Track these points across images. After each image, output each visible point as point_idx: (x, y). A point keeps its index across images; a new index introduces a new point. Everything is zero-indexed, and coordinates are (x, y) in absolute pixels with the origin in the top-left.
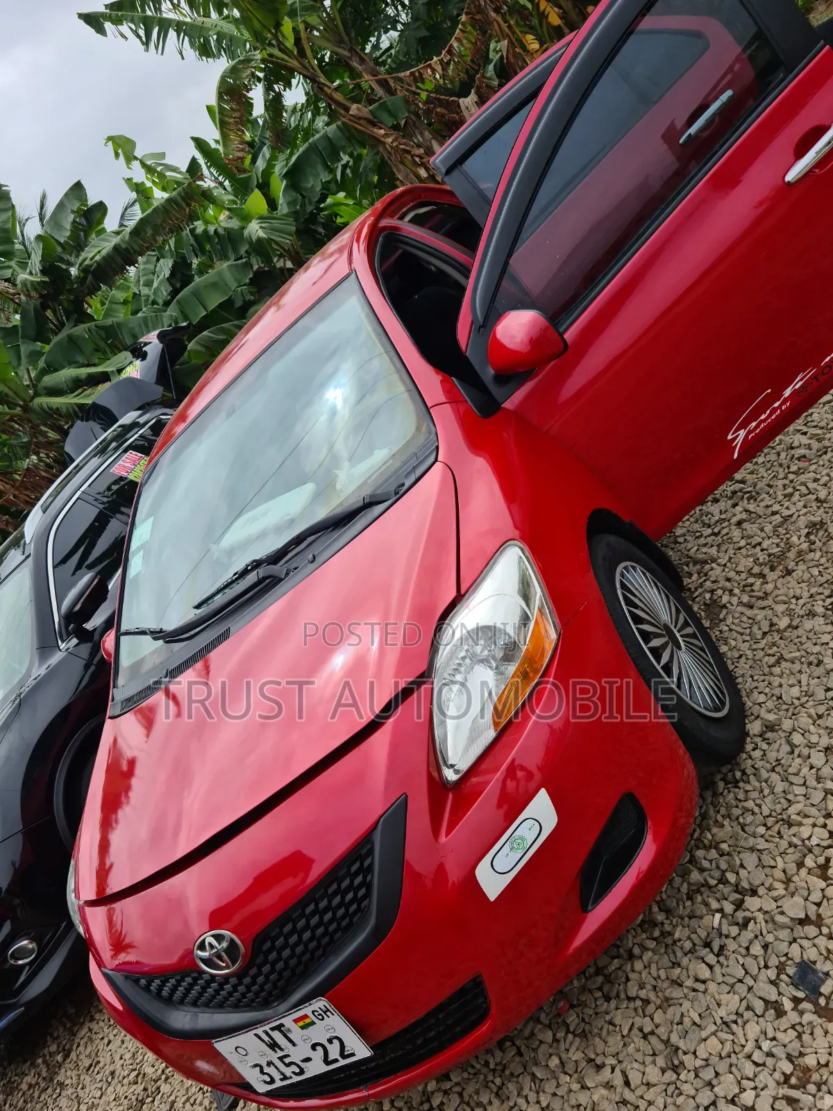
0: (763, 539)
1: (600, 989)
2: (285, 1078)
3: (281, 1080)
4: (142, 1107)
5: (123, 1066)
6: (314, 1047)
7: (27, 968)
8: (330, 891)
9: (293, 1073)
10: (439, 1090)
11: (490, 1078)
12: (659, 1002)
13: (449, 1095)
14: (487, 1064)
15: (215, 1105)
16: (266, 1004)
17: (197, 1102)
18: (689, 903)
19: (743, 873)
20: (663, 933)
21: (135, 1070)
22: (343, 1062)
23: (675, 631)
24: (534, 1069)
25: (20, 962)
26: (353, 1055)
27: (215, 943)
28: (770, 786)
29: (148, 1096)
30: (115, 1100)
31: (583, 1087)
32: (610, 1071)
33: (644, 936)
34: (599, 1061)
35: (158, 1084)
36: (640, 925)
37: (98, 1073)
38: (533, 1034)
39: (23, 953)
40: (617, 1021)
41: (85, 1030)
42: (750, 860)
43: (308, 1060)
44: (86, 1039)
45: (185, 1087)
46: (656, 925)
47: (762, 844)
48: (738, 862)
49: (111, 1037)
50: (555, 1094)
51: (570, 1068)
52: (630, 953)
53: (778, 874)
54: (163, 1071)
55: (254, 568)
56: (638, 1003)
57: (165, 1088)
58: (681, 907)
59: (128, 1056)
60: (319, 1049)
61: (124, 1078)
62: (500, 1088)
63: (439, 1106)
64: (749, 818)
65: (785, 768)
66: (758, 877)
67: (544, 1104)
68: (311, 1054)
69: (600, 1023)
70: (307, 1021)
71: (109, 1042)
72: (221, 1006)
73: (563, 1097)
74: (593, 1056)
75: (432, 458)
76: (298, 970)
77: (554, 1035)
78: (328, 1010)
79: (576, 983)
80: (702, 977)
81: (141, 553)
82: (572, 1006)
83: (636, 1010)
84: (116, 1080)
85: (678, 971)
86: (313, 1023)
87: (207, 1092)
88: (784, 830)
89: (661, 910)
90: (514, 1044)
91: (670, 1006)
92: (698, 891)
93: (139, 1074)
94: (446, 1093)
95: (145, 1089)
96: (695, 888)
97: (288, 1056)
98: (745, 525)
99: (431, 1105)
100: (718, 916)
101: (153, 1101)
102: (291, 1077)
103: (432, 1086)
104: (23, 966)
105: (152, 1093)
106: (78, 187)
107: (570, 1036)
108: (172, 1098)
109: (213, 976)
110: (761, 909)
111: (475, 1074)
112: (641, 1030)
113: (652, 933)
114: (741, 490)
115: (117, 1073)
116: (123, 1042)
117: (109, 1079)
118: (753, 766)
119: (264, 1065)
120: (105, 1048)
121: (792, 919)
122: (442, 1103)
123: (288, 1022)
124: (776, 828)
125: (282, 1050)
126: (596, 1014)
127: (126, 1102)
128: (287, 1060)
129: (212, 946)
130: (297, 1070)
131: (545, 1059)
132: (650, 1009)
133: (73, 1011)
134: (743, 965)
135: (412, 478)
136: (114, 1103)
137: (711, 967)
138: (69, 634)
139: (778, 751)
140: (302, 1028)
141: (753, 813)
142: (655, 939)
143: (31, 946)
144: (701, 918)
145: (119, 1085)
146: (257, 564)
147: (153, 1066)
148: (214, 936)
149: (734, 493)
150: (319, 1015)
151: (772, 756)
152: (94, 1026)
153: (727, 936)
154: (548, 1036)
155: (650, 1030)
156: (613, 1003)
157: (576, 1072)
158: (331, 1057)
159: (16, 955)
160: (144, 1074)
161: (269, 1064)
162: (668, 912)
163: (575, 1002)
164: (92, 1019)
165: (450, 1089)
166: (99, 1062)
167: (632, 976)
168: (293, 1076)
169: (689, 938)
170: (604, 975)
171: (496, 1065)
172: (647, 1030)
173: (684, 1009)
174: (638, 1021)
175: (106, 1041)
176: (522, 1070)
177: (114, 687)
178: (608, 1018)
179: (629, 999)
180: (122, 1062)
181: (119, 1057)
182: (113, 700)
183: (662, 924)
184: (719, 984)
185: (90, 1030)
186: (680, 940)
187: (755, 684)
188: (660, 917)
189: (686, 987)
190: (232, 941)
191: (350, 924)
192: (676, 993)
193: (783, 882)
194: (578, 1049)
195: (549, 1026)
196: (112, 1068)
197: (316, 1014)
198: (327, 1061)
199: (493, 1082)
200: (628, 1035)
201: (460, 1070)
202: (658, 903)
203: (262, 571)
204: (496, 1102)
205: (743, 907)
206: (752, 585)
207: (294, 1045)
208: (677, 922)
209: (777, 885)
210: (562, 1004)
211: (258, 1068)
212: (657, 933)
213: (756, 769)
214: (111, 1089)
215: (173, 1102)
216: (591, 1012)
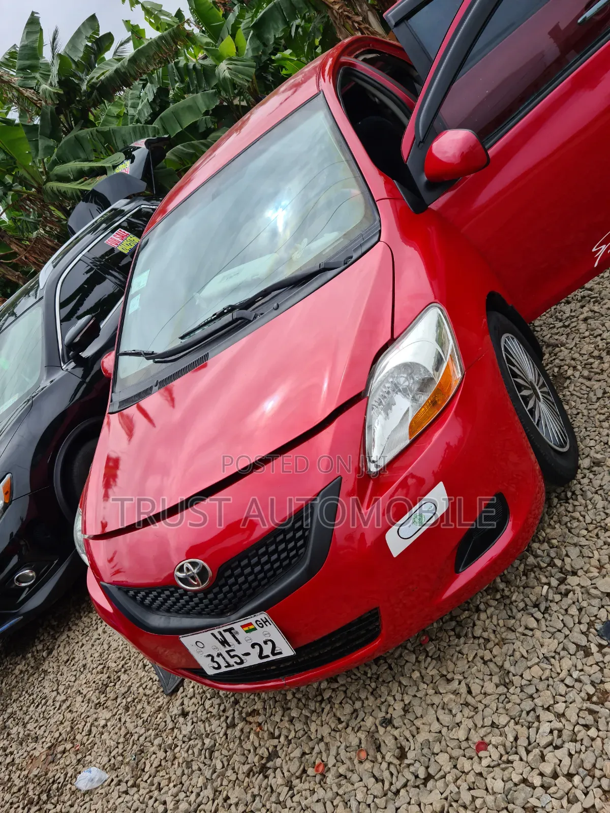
0: (603, 331)
1: (453, 630)
2: (229, 665)
3: (226, 667)
4: (106, 689)
5: (92, 661)
6: (253, 646)
7: (27, 589)
8: (278, 539)
9: (236, 662)
10: (329, 688)
11: (368, 682)
12: (497, 641)
13: (336, 692)
14: (366, 673)
15: (162, 689)
16: (221, 614)
17: (148, 687)
18: (524, 578)
19: (567, 560)
20: (502, 597)
21: (102, 664)
22: (272, 658)
23: (537, 388)
24: (401, 678)
25: (23, 585)
26: (281, 653)
27: (190, 567)
28: (593, 504)
29: (111, 682)
30: (85, 683)
31: (436, 693)
32: (458, 683)
33: (489, 597)
34: (449, 676)
35: (119, 674)
36: (486, 591)
37: (73, 665)
38: (401, 656)
39: (25, 578)
40: (465, 651)
41: (64, 637)
42: (574, 552)
43: (247, 654)
44: (65, 642)
45: (139, 677)
46: (497, 591)
47: (583, 542)
48: (564, 553)
49: (84, 641)
50: (415, 696)
51: (427, 679)
52: (478, 610)
53: (594, 562)
54: (123, 666)
55: (229, 312)
56: (481, 641)
57: (124, 677)
58: (518, 580)
59: (96, 655)
60: (257, 647)
61: (93, 669)
62: (374, 690)
63: (328, 699)
64: (575, 524)
65: (606, 492)
66: (579, 563)
67: (407, 702)
68: (250, 650)
69: (452, 651)
70: (251, 627)
71: (83, 645)
72: (188, 614)
73: (421, 698)
74: (445, 673)
75: (376, 239)
76: (248, 592)
77: (417, 658)
78: (267, 621)
79: (435, 625)
80: (531, 626)
81: (138, 297)
82: (432, 640)
83: (479, 645)
84: (87, 670)
85: (513, 621)
86: (255, 629)
87: (156, 680)
88: (602, 534)
89: (502, 581)
90: (386, 662)
91: (505, 644)
92: (532, 570)
93: (104, 667)
94: (334, 690)
95: (109, 677)
96: (529, 568)
97: (233, 650)
98: (589, 321)
99: (323, 698)
100: (546, 587)
101: (115, 685)
102: (233, 666)
103: (324, 685)
104: (25, 587)
105: (114, 680)
106: (93, 18)
107: (429, 659)
108: (129, 684)
109: (186, 591)
110: (579, 585)
111: (356, 680)
112: (482, 658)
113: (495, 596)
114: (588, 296)
115: (88, 666)
116: (93, 645)
117: (82, 670)
118: (581, 489)
119: (215, 655)
120: (79, 649)
121: (602, 592)
122: (331, 697)
123: (237, 627)
124: (596, 531)
125: (229, 646)
126: (449, 646)
127: (94, 685)
128: (232, 653)
129: (188, 570)
130: (239, 661)
131: (409, 672)
132: (489, 645)
133: (56, 623)
134: (562, 620)
135: (359, 253)
136: (85, 685)
137: (538, 620)
138: (69, 359)
139: (602, 480)
140: (247, 632)
141: (579, 521)
142: (497, 600)
143: (31, 574)
144: (533, 588)
145: (90, 674)
146: (232, 309)
147: (115, 662)
148: (190, 563)
149: (583, 297)
150: (260, 624)
151: (597, 483)
152: (72, 634)
153: (551, 601)
154: (413, 658)
155: (489, 658)
156: (462, 640)
157: (432, 682)
158: (265, 654)
159: (21, 579)
160: (108, 668)
161: (219, 655)
162: (508, 583)
163: (434, 638)
164: (70, 629)
165: (338, 688)
166: (74, 658)
167: (478, 622)
168: (235, 664)
169: (523, 600)
170: (457, 621)
171: (372, 674)
172: (486, 658)
173: (515, 646)
174: (481, 652)
175: (80, 644)
176: (392, 679)
177: (113, 392)
178: (458, 649)
179: (474, 637)
180: (92, 658)
181: (89, 655)
182: (111, 401)
183: (503, 590)
184: (543, 632)
185: (68, 637)
186: (516, 601)
187: (588, 433)
188: (502, 586)
189: (518, 632)
190: (204, 567)
191: (290, 564)
192: (511, 636)
193: (597, 568)
194: (434, 668)
195: (414, 652)
196: (84, 662)
197: (258, 623)
198: (261, 657)
199: (369, 685)
200: (472, 661)
201: (345, 677)
202: (501, 577)
203: (236, 314)
204: (371, 698)
205: (566, 582)
206: (591, 364)
207: (239, 643)
208: (514, 590)
209: (592, 569)
210: (424, 638)
211: (210, 658)
212: (498, 596)
213: (583, 491)
214: (83, 676)
215: (130, 687)
216: (445, 644)
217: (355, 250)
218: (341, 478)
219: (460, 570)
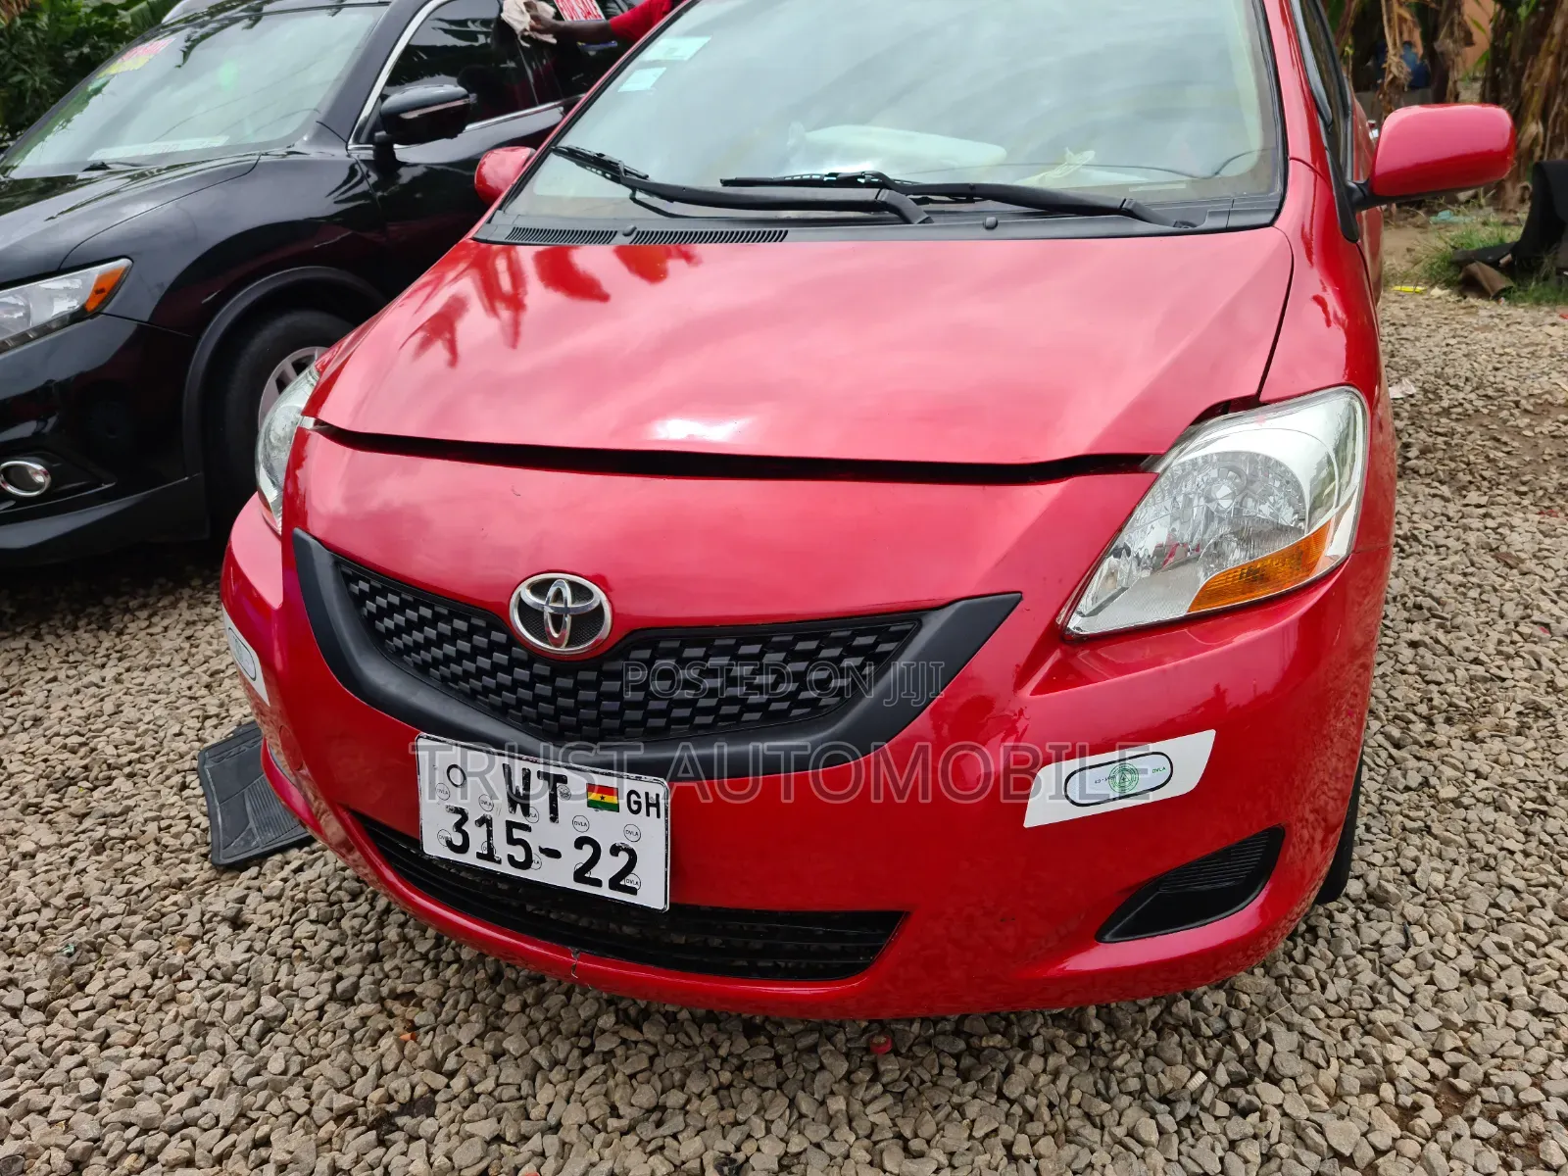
0: (1448, 681)
1: (957, 1057)
2: (489, 856)
3: (480, 856)
5: (61, 719)
6: (580, 843)
7: (12, 503)
8: (801, 646)
9: (511, 859)
10: (615, 1033)
11: (715, 1064)
12: (1052, 1127)
13: (628, 1049)
14: (714, 1045)
15: (204, 850)
16: (557, 737)
17: (173, 830)
18: (1152, 1034)
19: (1264, 1048)
20: (1090, 1046)
21: (83, 735)
22: (605, 891)
24: (800, 1094)
25: (10, 489)
26: (633, 891)
27: (567, 593)
28: (1349, 969)
29: (86, 779)
30: (23, 753)
31: (871, 1163)
32: (934, 1168)
33: (1061, 1032)
34: (916, 1145)
35: (114, 773)
36: (1054, 1017)
37: (12, 706)
38: (813, 1049)
39: (21, 478)
40: (972, 1111)
41: (19, 644)
42: (1285, 1040)
43: (554, 854)
44: (12, 655)
45: (160, 802)
46: (1082, 1030)
47: (1311, 1029)
48: (1264, 1030)
49: (62, 675)
50: (818, 1146)
51: (863, 1128)
52: (1025, 1043)
53: (1328, 1077)
54: (130, 763)
55: (869, 185)
56: (1017, 1109)
57: (121, 784)
58: (1140, 1032)
59: (77, 713)
60: (588, 851)
61: (57, 734)
62: (722, 1087)
63: (604, 1053)
64: (1302, 988)
65: (1386, 959)
66: (1289, 1065)
67: (793, 1149)
68: (566, 847)
69: (941, 1098)
70: (608, 799)
71: (54, 679)
72: (470, 698)
73: (832, 1158)
74: (908, 1133)
75: (1267, 218)
76: (654, 722)
77: (849, 1073)
78: (657, 805)
79: (916, 1027)
80: (1145, 1136)
81: (660, 71)
82: (897, 1053)
83: (1008, 1115)
84: (40, 731)
85: (1106, 1107)
86: (615, 808)
87: (198, 826)
88: (1355, 1033)
89: (1098, 1016)
90: (771, 1045)
91: (1071, 1142)
92: (1176, 1029)
93: (84, 744)
94: (624, 1042)
95: (86, 768)
96: (1172, 1021)
97: (527, 828)
98: (1422, 650)
99: (593, 1046)
100: (1201, 1077)
101: (92, 790)
102: (499, 862)
103: (607, 1021)
104: (11, 496)
105: (97, 779)
107: (878, 1088)
108: (131, 802)
110: (1280, 1106)
111: (686, 1047)
112: (1008, 1146)
113: (1074, 1037)
114: (1430, 609)
115: (47, 724)
116: (77, 692)
117: (28, 724)
118: (1331, 930)
119: (473, 817)
120: (42, 683)
121: (1330, 1146)
122: (611, 1053)
124: (1344, 1023)
125: (526, 812)
126: (935, 1084)
127: (43, 765)
128: (517, 834)
129: (558, 596)
130: (520, 856)
131: (822, 1092)
132: (1035, 1128)
133: (11, 611)
134: (1221, 1160)
136: (21, 757)
137: (1162, 1132)
139: (1383, 934)
140: (591, 804)
141: (1309, 983)
142: (1077, 1047)
143: (40, 479)
144: (1170, 1063)
145: (43, 740)
146: (882, 182)
147: (116, 747)
148: (572, 584)
149: (1419, 607)
150: (636, 802)
151: (1370, 933)
152: (37, 648)
153: (1203, 1109)
154: (843, 1067)
155: (1024, 1153)
156: (971, 1087)
157: (868, 1137)
158: (594, 874)
159: (12, 476)
160: (93, 750)
161: (485, 821)
162: (1112, 1026)
163: (903, 1051)
164: (38, 637)
165: (636, 1043)
166: (21, 694)
167: (1019, 1069)
168: (505, 861)
169: (1140, 1076)
170: (968, 1044)
171: (730, 1054)
172: (1017, 1150)
173: (1094, 1158)
174: (1007, 1132)
175: (49, 675)
176: (774, 1085)
177: (500, 208)
178: (956, 1099)
179: (1001, 1095)
180: (63, 714)
181: (62, 705)
182: (489, 221)
183: (1097, 1035)
184: (1168, 1160)
185: (27, 649)
186: (1122, 1070)
187: (1370, 837)
188: (1096, 1026)
189: (1111, 1134)
191: (786, 713)
192: (1091, 1134)
193: (1328, 1095)
194: (884, 1110)
195: (848, 1056)
196: (40, 712)
197: (634, 797)
198: (580, 875)
199: (716, 1072)
200: (982, 1141)
201: (663, 1029)
202: (1099, 1008)
203: (885, 195)
204: (712, 1102)
205: (1250, 1088)
206: (1409, 722)
207: (554, 818)
208: (1123, 1047)
209: (1317, 1091)
210: (882, 1040)
211: (459, 817)
212: (1082, 1041)
213: (1333, 936)
215: (128, 810)
216: (927, 1077)
217: (1213, 214)
218: (1021, 599)
219: (1107, 938)
